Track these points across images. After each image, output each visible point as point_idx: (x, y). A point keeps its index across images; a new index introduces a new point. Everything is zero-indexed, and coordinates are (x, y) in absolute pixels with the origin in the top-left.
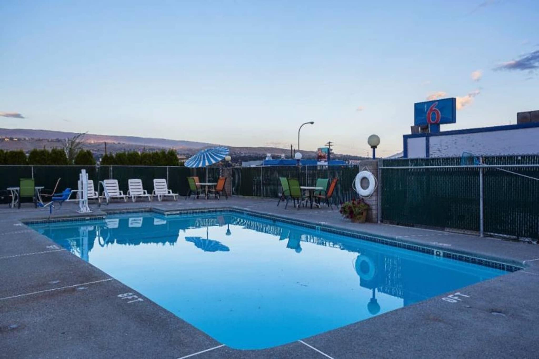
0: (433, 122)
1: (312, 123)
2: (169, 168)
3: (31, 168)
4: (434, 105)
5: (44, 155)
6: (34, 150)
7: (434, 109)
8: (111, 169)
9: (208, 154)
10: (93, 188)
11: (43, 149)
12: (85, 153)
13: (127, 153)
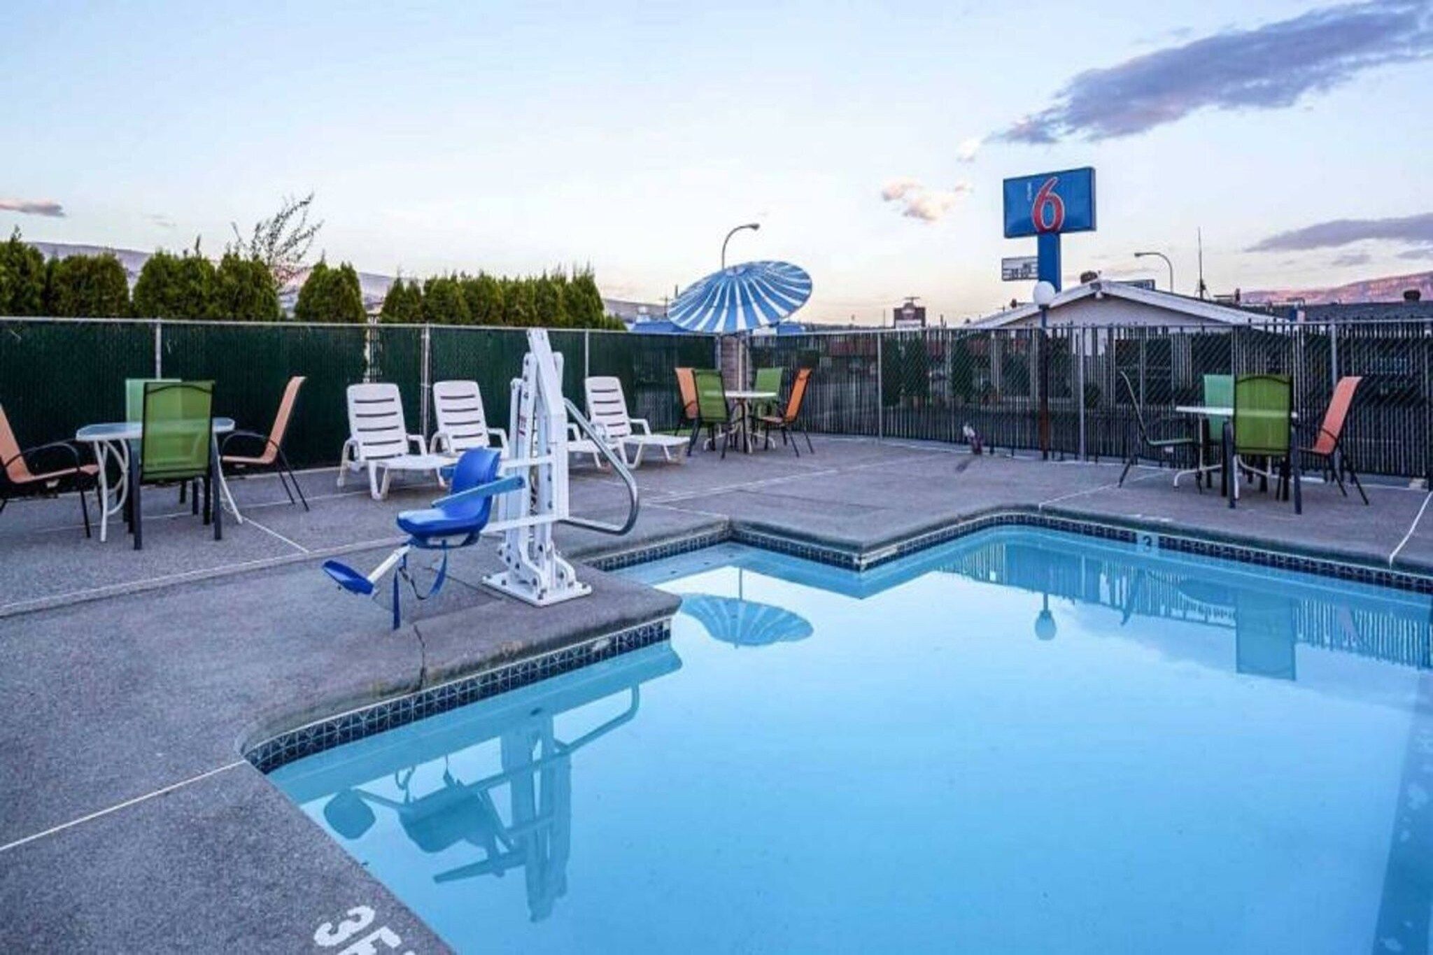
0: (1048, 227)
1: (755, 227)
2: (591, 334)
3: (150, 330)
4: (1049, 185)
5: (196, 277)
6: (160, 255)
7: (1048, 194)
8: (427, 336)
9: (745, 284)
10: (399, 419)
11: (192, 253)
12: (336, 272)
13: (459, 279)
